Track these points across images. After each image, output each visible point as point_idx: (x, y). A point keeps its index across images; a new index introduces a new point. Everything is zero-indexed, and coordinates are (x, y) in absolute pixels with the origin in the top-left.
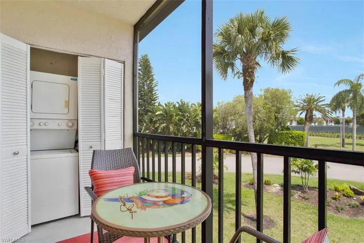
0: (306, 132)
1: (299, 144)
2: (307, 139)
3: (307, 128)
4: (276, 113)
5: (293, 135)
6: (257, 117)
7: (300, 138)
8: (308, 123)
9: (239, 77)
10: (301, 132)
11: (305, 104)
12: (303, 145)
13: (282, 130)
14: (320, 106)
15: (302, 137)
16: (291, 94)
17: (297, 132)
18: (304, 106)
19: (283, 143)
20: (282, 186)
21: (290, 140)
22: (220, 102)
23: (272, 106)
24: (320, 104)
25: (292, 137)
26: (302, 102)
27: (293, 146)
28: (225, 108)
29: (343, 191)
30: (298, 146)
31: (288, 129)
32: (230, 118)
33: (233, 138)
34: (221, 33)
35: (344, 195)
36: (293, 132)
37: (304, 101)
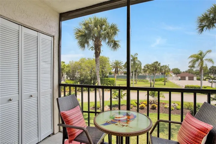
0: (115, 78)
1: (112, 85)
2: (116, 82)
3: (115, 76)
4: (102, 69)
5: (110, 80)
6: (93, 71)
7: (113, 82)
8: (116, 74)
9: (92, 50)
10: (113, 79)
11: (115, 65)
12: (114, 85)
13: (104, 78)
14: (121, 66)
15: (114, 81)
16: (109, 60)
17: (112, 78)
18: (114, 66)
19: (105, 84)
20: (109, 106)
21: (108, 82)
22: (71, 61)
23: (100, 65)
24: (121, 65)
25: (109, 81)
26: (113, 64)
27: (110, 86)
28: (74, 65)
29: (133, 104)
30: (112, 86)
31: (107, 77)
32: (77, 71)
33: (79, 82)
34: (84, 24)
35: (134, 106)
36: (110, 79)
37: (115, 63)
